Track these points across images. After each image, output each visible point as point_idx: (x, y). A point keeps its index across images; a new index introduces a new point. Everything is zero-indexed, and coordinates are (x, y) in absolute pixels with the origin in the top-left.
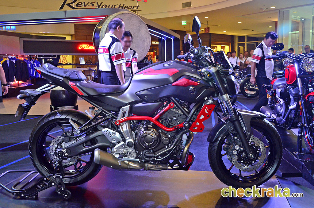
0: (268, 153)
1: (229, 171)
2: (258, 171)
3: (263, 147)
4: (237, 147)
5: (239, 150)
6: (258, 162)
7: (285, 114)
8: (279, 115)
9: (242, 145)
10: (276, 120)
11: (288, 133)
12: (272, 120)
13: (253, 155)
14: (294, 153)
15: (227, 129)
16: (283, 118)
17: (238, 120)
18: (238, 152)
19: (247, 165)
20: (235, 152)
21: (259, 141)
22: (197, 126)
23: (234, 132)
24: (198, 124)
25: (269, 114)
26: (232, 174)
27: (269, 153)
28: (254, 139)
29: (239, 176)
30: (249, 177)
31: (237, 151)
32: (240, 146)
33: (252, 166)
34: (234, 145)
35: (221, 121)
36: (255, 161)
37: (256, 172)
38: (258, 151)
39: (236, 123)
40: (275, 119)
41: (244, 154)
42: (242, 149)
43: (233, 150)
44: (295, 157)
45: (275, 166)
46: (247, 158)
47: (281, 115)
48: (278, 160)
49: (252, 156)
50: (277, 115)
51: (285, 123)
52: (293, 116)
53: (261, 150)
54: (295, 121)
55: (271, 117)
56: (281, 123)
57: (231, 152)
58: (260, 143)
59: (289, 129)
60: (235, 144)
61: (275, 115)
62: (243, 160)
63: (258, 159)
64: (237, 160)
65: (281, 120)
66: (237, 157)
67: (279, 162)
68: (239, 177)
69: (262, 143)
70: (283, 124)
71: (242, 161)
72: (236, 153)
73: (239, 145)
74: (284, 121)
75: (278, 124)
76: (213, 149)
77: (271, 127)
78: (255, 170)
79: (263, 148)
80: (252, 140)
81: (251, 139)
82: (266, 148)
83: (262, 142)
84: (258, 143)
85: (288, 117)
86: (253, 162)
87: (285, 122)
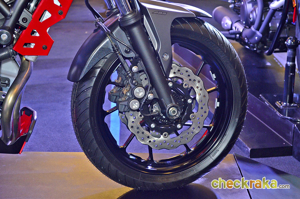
0: (215, 103)
1: (124, 149)
2: (191, 147)
3: (201, 90)
4: (140, 93)
5: (143, 98)
6: (190, 125)
7: (261, 21)
8: (248, 24)
9: (150, 86)
10: (243, 35)
11: (268, 64)
12: (235, 34)
13: (178, 110)
14: (278, 103)
15: (113, 48)
16: (258, 29)
17: (140, 23)
18: (140, 104)
19: (165, 135)
20: (135, 103)
21: (193, 76)
22: (35, 40)
23: (132, 54)
24: (37, 35)
25: (230, 23)
26: (131, 157)
27: (218, 104)
28: (181, 71)
29: (148, 160)
30: (170, 162)
31: (140, 100)
32: (146, 89)
33: (178, 135)
34: (133, 86)
35: (100, 27)
36: (183, 125)
37: (188, 149)
38: (190, 101)
39: (136, 31)
40: (240, 34)
41: (156, 109)
42: (150, 96)
43: (129, 100)
44: (278, 113)
45: (230, 133)
46: (164, 117)
47: (253, 23)
48: (237, 119)
49: (174, 112)
50: (245, 24)
51: (262, 41)
52: (278, 25)
53: (198, 98)
54: (281, 36)
55: (234, 28)
56: (252, 41)
57: (126, 103)
58: (195, 80)
59: (270, 54)
60: (134, 84)
61: (242, 23)
62: (156, 122)
63: (190, 120)
64: (142, 124)
65: (254, 34)
66: (141, 116)
67: (238, 124)
68: (146, 163)
69: (199, 82)
70: (258, 43)
71: (153, 126)
72: (135, 105)
73: (144, 86)
74: (258, 36)
75: (247, 44)
76: (82, 98)
77: (219, 41)
78: (186, 145)
79: (201, 92)
80: (175, 73)
81: (172, 71)
82: (209, 92)
83: (198, 78)
84: (190, 80)
85: (267, 28)
86: (179, 126)
87: (262, 38)
